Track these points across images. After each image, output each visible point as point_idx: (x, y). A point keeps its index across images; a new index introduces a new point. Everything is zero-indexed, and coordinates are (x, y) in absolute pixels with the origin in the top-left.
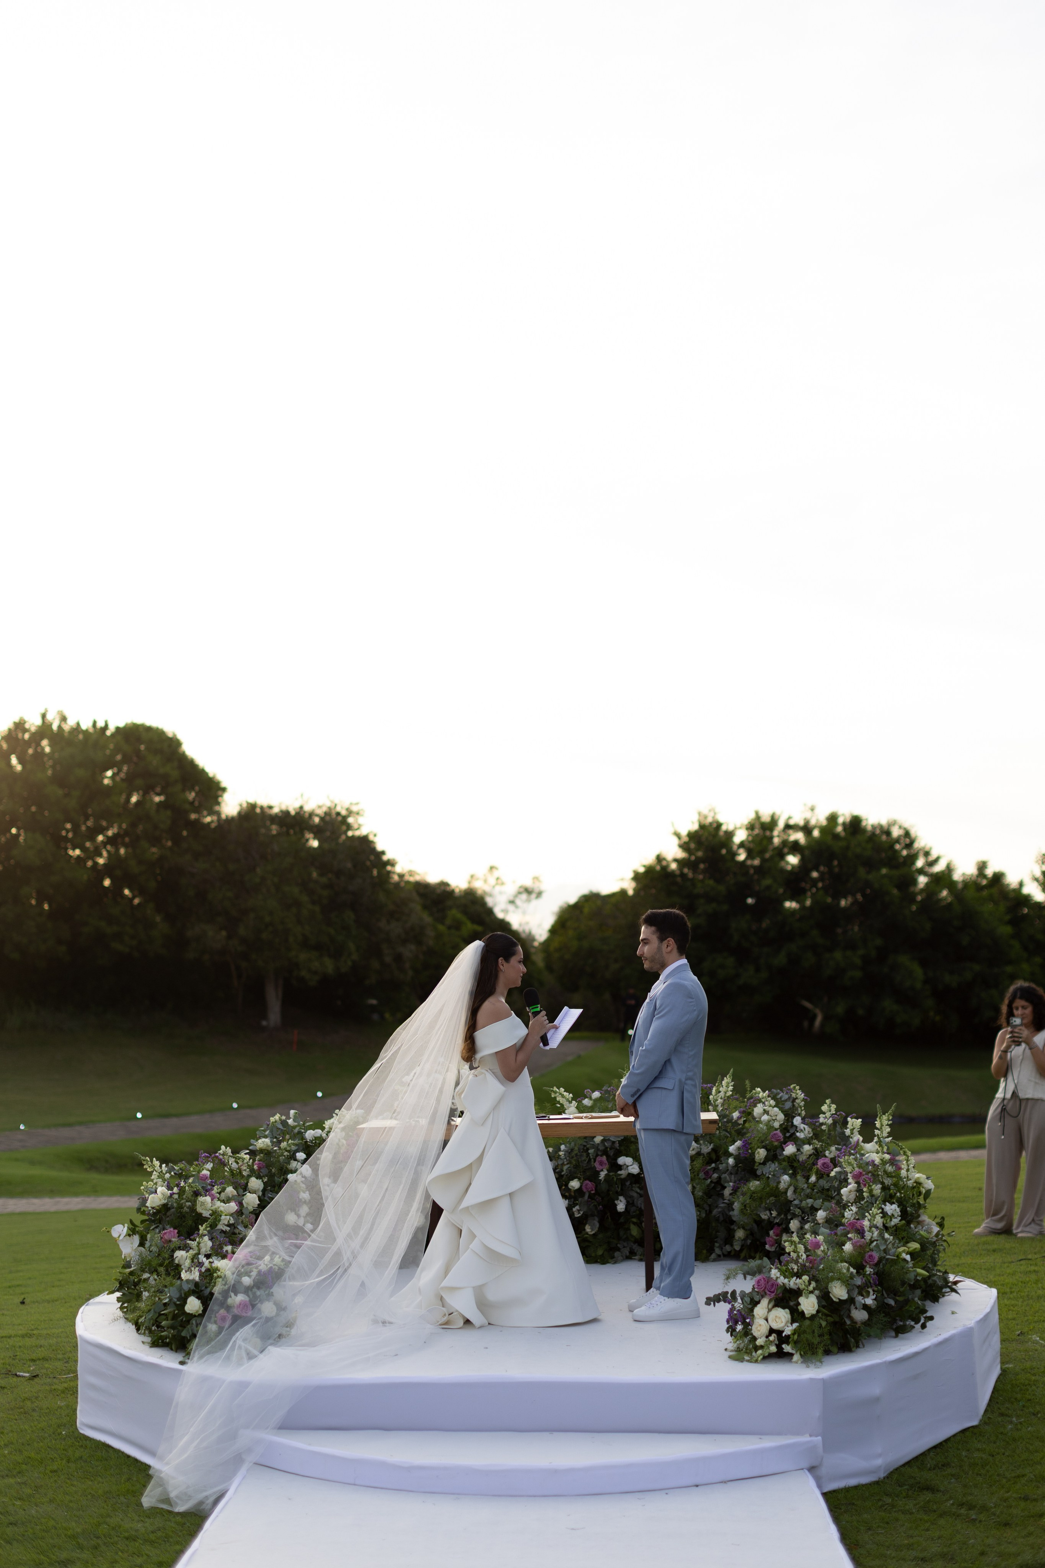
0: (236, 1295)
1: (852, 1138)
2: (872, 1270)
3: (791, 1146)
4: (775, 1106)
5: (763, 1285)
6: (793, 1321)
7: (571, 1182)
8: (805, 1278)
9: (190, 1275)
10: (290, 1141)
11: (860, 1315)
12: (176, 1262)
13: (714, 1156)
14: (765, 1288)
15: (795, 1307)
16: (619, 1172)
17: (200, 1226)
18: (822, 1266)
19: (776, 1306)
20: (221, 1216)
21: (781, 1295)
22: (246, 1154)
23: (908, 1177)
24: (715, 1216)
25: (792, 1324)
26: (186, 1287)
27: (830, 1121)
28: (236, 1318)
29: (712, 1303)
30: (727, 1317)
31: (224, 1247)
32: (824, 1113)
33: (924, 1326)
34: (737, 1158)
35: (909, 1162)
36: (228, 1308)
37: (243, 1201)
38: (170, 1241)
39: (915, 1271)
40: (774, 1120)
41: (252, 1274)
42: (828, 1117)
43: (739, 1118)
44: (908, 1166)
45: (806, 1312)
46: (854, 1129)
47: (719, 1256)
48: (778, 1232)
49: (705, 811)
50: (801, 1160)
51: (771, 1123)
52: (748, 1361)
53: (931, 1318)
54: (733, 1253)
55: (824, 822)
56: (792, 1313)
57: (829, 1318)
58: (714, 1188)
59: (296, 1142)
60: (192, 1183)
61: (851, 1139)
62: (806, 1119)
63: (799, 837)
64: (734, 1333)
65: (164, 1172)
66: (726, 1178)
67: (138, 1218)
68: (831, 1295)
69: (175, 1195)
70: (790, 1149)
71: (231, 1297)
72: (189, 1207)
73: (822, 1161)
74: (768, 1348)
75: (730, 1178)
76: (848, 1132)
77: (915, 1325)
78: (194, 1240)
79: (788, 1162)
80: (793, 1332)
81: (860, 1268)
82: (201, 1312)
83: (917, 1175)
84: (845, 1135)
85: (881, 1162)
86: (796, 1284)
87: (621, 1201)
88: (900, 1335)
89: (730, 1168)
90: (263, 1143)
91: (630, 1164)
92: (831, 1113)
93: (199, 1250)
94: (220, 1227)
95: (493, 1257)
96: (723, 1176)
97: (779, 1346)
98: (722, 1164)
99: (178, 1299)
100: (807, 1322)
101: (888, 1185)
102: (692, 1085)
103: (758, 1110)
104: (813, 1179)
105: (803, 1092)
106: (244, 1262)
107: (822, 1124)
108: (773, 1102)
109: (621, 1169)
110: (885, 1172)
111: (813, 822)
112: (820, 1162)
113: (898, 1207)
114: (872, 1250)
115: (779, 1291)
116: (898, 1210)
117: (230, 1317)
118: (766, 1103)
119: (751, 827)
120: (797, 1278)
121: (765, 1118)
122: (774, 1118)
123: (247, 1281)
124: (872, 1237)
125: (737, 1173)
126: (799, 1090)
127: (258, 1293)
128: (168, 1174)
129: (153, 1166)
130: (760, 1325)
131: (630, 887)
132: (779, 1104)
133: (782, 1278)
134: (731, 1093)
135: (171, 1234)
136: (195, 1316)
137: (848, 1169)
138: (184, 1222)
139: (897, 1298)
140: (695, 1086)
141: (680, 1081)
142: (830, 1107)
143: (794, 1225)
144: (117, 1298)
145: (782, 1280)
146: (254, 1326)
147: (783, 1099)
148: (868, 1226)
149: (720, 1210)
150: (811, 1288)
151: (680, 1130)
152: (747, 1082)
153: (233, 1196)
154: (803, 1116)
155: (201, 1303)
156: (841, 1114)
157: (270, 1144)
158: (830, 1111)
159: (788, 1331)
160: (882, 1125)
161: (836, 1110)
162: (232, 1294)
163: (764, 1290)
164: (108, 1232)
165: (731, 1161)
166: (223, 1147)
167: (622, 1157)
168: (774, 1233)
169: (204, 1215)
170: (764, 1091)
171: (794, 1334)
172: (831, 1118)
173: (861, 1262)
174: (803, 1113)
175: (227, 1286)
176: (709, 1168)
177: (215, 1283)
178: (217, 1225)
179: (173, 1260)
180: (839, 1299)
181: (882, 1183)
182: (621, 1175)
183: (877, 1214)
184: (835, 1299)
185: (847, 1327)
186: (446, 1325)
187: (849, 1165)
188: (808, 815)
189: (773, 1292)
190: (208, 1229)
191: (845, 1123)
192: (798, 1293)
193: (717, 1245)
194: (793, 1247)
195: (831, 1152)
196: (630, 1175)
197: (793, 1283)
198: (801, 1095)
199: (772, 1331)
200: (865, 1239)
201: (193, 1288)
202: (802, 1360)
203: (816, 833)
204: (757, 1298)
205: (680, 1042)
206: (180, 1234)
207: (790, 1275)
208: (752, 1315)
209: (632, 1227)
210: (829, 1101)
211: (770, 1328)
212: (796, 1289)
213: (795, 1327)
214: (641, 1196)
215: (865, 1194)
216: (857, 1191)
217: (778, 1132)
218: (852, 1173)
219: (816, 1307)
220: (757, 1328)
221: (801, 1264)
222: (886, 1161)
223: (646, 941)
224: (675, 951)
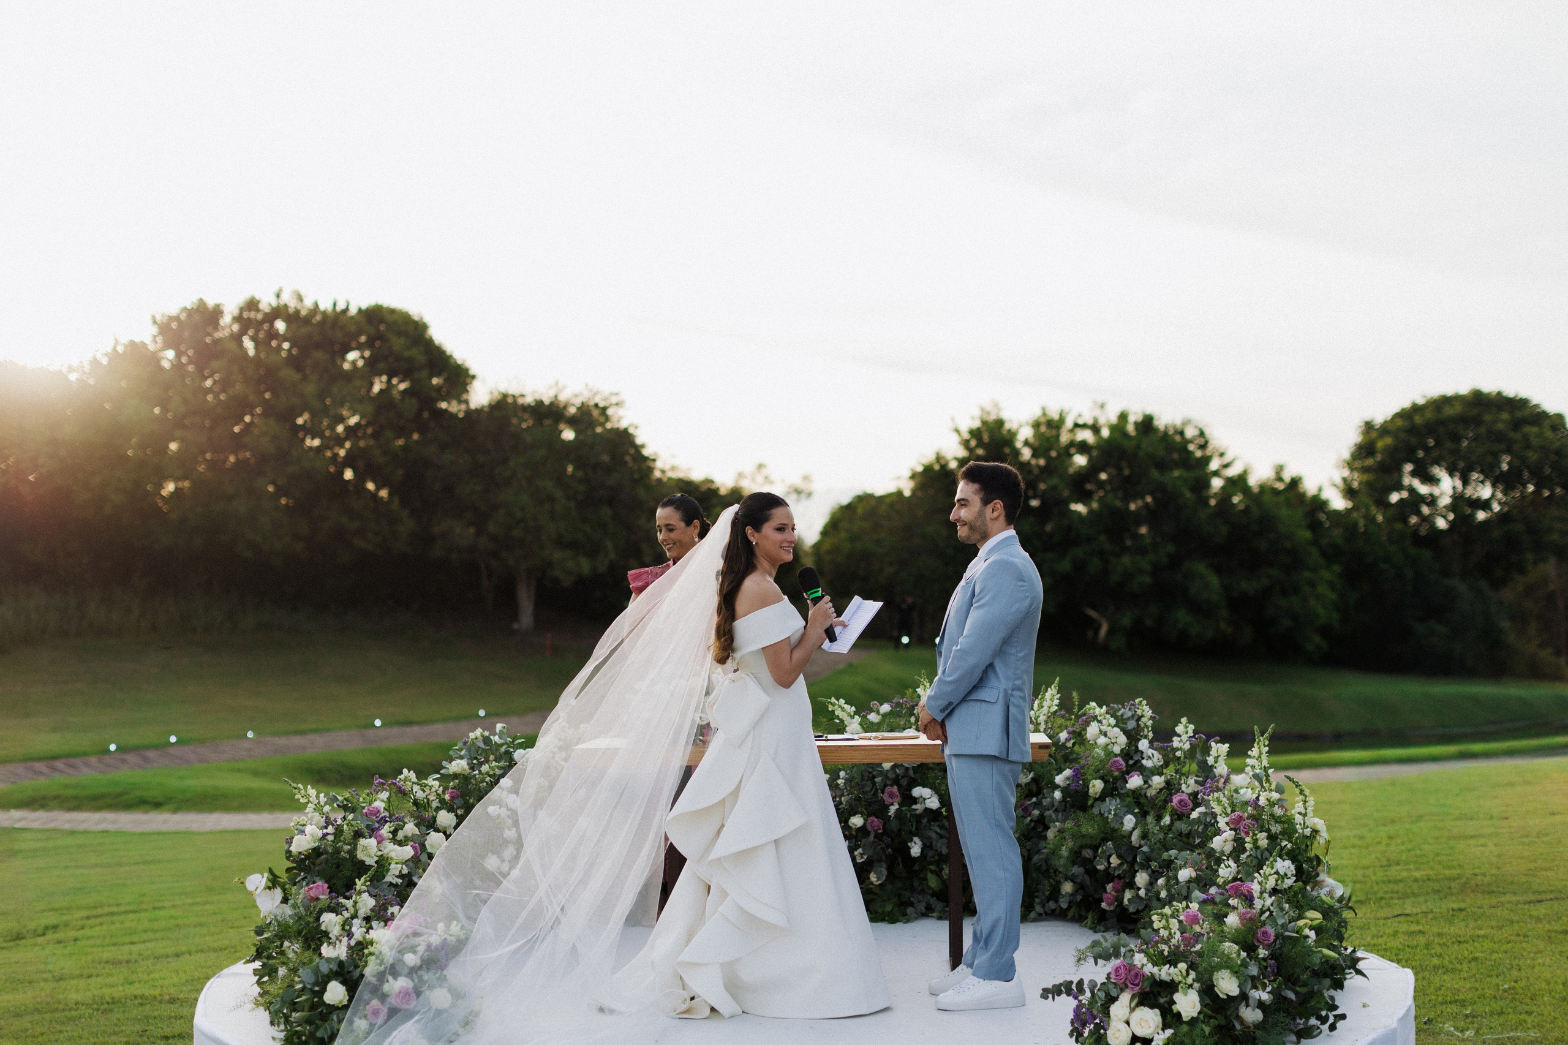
0: (395, 978)
1: (1215, 768)
2: (1267, 952)
3: (1136, 776)
4: (1115, 726)
5: (1123, 975)
6: (1164, 1026)
7: (852, 818)
8: (1182, 966)
9: (335, 951)
10: (494, 764)
11: (1251, 1015)
12: (323, 928)
13: (1034, 788)
14: (1126, 979)
15: (1166, 1005)
16: (914, 807)
17: (357, 880)
18: (1200, 946)
19: (1141, 1004)
20: (390, 864)
21: (1147, 989)
22: (434, 780)
23: (1304, 824)
24: (1035, 864)
25: (1163, 1030)
26: (324, 969)
27: (1187, 746)
28: (393, 1012)
29: (1050, 996)
30: (1072, 1017)
31: (389, 908)
32: (1179, 736)
33: (1333, 1028)
34: (1065, 791)
35: (1307, 804)
36: (384, 997)
37: (426, 843)
38: (318, 899)
39: (1321, 952)
40: (1113, 744)
41: (418, 949)
42: (1184, 741)
43: (1067, 740)
44: (1306, 809)
45: (1184, 1014)
46: (1218, 756)
47: (1040, 914)
48: (1119, 887)
49: (988, 407)
50: (1148, 795)
51: (1109, 747)
53: (1343, 1017)
54: (1058, 911)
55: (1114, 419)
56: (1163, 1016)
57: (1212, 1020)
58: (1034, 828)
59: (502, 764)
60: (352, 820)
61: (1215, 770)
62: (1155, 744)
63: (1086, 436)
64: (1080, 1039)
65: (322, 803)
66: (1051, 816)
67: (282, 866)
68: (1216, 989)
69: (329, 836)
70: (1135, 781)
71: (388, 981)
72: (349, 852)
73: (1178, 798)
75: (1057, 816)
76: (1210, 760)
77: (1321, 1026)
78: (348, 898)
79: (1134, 798)
80: (1166, 1042)
81: (1250, 948)
82: (346, 1003)
83: (1316, 820)
84: (1207, 764)
85: (1267, 803)
86: (1170, 974)
87: (915, 843)
88: (1302, 1040)
89: (1056, 804)
90: (459, 766)
91: (927, 797)
92: (1188, 735)
93: (356, 911)
94: (389, 878)
95: (751, 923)
96: (1047, 813)
98: (1046, 798)
99: (316, 984)
100: (1185, 1028)
101: (1276, 833)
102: (1020, 697)
103: (1092, 730)
104: (1167, 820)
105: (1150, 708)
106: (409, 932)
107: (1178, 749)
108: (1113, 721)
109: (916, 803)
110: (1272, 815)
111: (1102, 421)
112: (1176, 799)
113: (1292, 863)
114: (1264, 924)
115: (1146, 984)
116: (1293, 867)
117: (386, 1011)
118: (1104, 722)
119: (1036, 425)
120: (1170, 967)
121: (1102, 740)
122: (1113, 741)
123: (411, 959)
124: (1263, 906)
125: (1064, 810)
126: (1146, 705)
127: (426, 977)
128: (328, 806)
129: (307, 796)
130: (1119, 1030)
131: (906, 487)
132: (1120, 723)
133: (1150, 965)
134: (1056, 708)
135: (320, 889)
136: (338, 1008)
137: (1218, 809)
138: (341, 871)
139: (1298, 989)
140: (1023, 698)
141: (1005, 691)
142: (1187, 727)
143: (1141, 878)
144: (254, 970)
145: (1149, 969)
146: (418, 1021)
147: (1125, 717)
148: (1259, 890)
149: (1042, 857)
150: (1190, 980)
151: (1004, 756)
152: (1075, 694)
153: (413, 835)
154: (1150, 738)
155: (347, 990)
156: (1200, 737)
157: (466, 767)
158: (1187, 733)
160: (1261, 753)
161: (1195, 732)
162: (390, 978)
163: (1124, 980)
164: (242, 883)
165: (1058, 795)
166: (405, 771)
167: (918, 787)
168: (1113, 888)
169: (367, 863)
170: (1101, 707)
172: (1188, 742)
173: (1253, 941)
174: (1151, 735)
175: (383, 966)
176: (1030, 802)
177: (366, 962)
178: (384, 877)
179: (319, 925)
180: (1227, 995)
181: (1268, 831)
182: (916, 810)
183: (1270, 875)
184: (1221, 996)
185: (1236, 1033)
186: (686, 1014)
187: (1218, 802)
188: (1097, 413)
189: (1138, 985)
190: (368, 883)
191: (1207, 751)
192: (1171, 987)
193: (1037, 900)
194: (1164, 922)
195: (1190, 785)
196: (928, 810)
197: (1165, 973)
198: (1148, 712)
199: (1134, 1039)
200: (1254, 909)
201: (334, 967)
203: (1105, 433)
204: (1114, 993)
205: (1006, 641)
206: (332, 889)
207: (1160, 960)
208: (1108, 1015)
209: (930, 876)
210: (1184, 720)
211: (1133, 1033)
212: (1169, 981)
213: (1166, 1037)
214: (941, 837)
215: (1248, 846)
216: (1234, 840)
217: (1119, 759)
218: (1224, 815)
219: (1196, 1007)
220: (1114, 1034)
221: (1174, 945)
222: (1273, 802)
223: (964, 503)
224: (1002, 519)
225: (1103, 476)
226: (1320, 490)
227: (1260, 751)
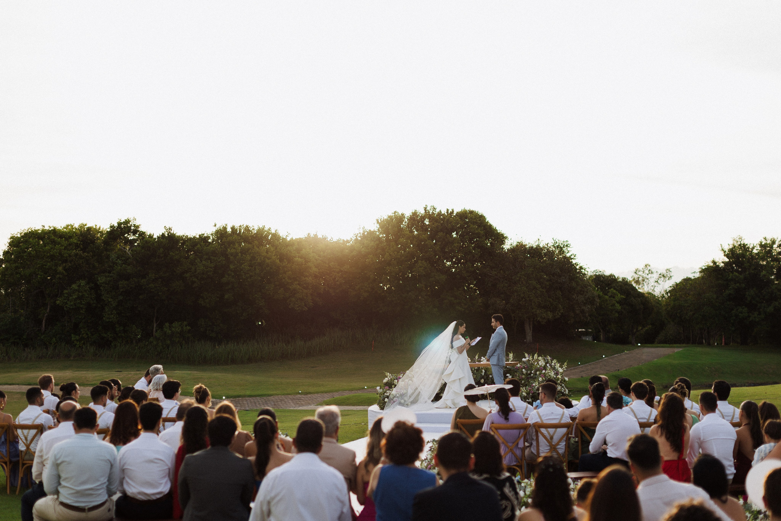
38: (387, 389)
67: (382, 385)
69: (389, 380)
102: (501, 355)
117: (394, 403)
129: (387, 374)
141: (498, 353)
144: (376, 403)
151: (498, 365)
206: (389, 387)
223: (493, 322)
224: (499, 325)
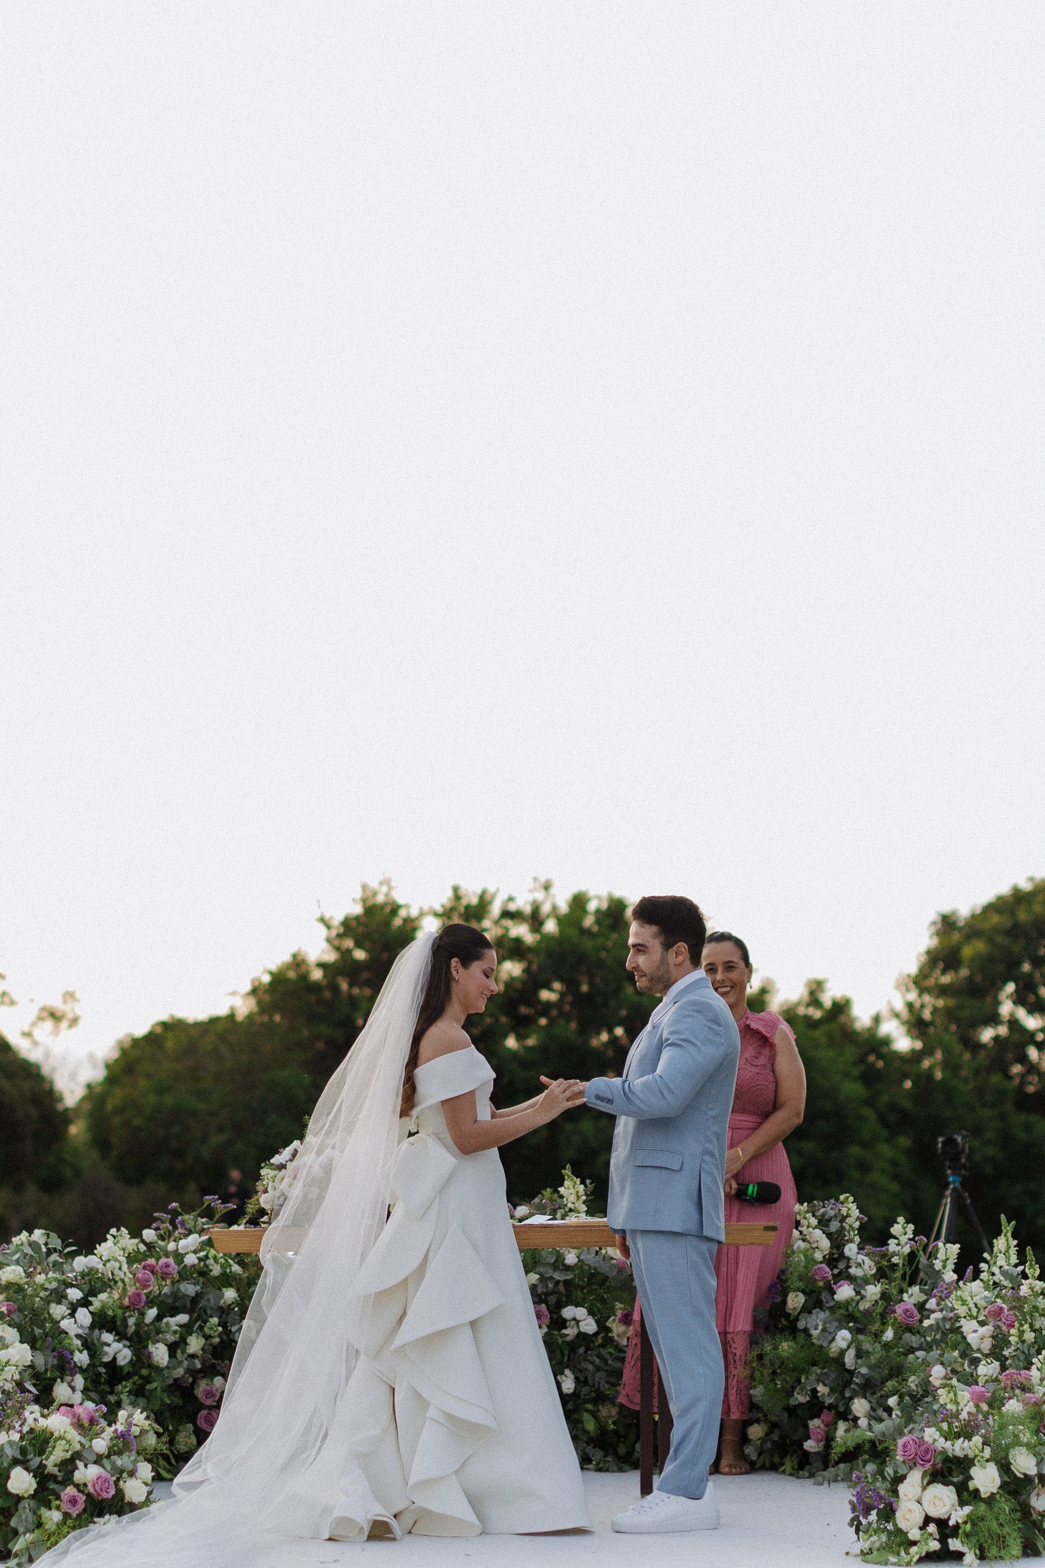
0: (86, 1466)
1: (943, 1273)
3: (845, 1287)
4: (816, 1227)
5: (913, 1450)
6: (962, 1503)
8: (977, 1440)
14: (916, 1454)
15: (963, 1483)
16: (564, 1331)
19: (932, 1481)
21: (940, 1465)
25: (961, 1507)
26: (9, 1453)
27: (906, 1251)
30: (854, 1505)
32: (896, 1238)
36: (78, 1486)
40: (814, 1249)
41: (106, 1435)
42: (903, 1243)
45: (982, 1490)
48: (830, 1419)
50: (863, 1308)
52: (894, 1564)
55: (563, 908)
56: (959, 1494)
57: (1011, 1501)
61: (943, 1275)
62: (866, 1250)
63: (522, 931)
64: (861, 1528)
68: (1012, 1467)
70: (845, 1292)
73: (902, 1309)
74: (927, 1544)
76: (938, 1265)
79: (846, 1312)
80: (962, 1520)
82: (32, 1492)
84: (934, 1269)
86: (964, 1450)
87: (566, 1376)
91: (582, 1318)
92: (907, 1236)
95: (457, 1425)
97: (943, 1540)
100: (982, 1507)
102: (713, 1164)
104: (889, 1336)
105: (857, 1206)
107: (894, 1254)
108: (814, 1221)
109: (566, 1328)
111: (546, 908)
112: (899, 1309)
115: (938, 1461)
117: (82, 1501)
119: (447, 913)
120: (965, 1441)
121: (801, 1245)
122: (814, 1245)
123: (98, 1446)
126: (853, 1203)
130: (910, 1511)
131: (244, 1007)
132: (823, 1223)
133: (942, 1440)
136: (25, 1498)
137: (962, 1311)
140: (716, 1165)
141: (694, 1156)
142: (905, 1229)
143: (860, 1406)
145: (942, 1445)
147: (827, 1217)
148: (1039, 1377)
150: (986, 1456)
151: (696, 1232)
154: (858, 1242)
155: (33, 1477)
156: (922, 1239)
158: (905, 1233)
159: (959, 1515)
160: (1006, 1249)
161: (915, 1233)
162: (80, 1467)
163: (914, 1458)
167: (570, 1307)
168: (822, 1422)
171: (966, 1523)
172: (908, 1245)
173: (1039, 1427)
174: (857, 1239)
177: (48, 1448)
180: (1025, 1474)
182: (568, 1335)
184: (1019, 1475)
188: (540, 896)
189: (929, 1461)
191: (933, 1253)
192: (965, 1462)
194: (952, 1395)
195: (913, 1295)
196: (582, 1337)
197: (959, 1448)
198: (855, 1212)
199: (928, 1520)
201: (17, 1454)
202: (978, 1561)
203: (550, 926)
204: (902, 1471)
207: (950, 1436)
208: (895, 1493)
209: (586, 1416)
210: (901, 1220)
211: (926, 1514)
212: (962, 1456)
213: (966, 1513)
214: (598, 1369)
215: (1013, 1339)
216: (993, 1337)
217: (824, 1265)
218: (968, 1318)
219: (996, 1482)
220: (904, 1516)
221: (964, 1420)
222: (1037, 1292)
223: (641, 949)
225: (546, 995)
226: (877, 1020)
227: (1008, 1245)
